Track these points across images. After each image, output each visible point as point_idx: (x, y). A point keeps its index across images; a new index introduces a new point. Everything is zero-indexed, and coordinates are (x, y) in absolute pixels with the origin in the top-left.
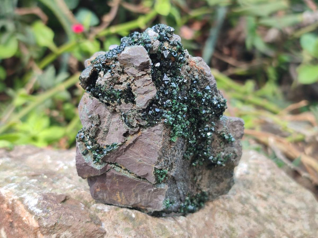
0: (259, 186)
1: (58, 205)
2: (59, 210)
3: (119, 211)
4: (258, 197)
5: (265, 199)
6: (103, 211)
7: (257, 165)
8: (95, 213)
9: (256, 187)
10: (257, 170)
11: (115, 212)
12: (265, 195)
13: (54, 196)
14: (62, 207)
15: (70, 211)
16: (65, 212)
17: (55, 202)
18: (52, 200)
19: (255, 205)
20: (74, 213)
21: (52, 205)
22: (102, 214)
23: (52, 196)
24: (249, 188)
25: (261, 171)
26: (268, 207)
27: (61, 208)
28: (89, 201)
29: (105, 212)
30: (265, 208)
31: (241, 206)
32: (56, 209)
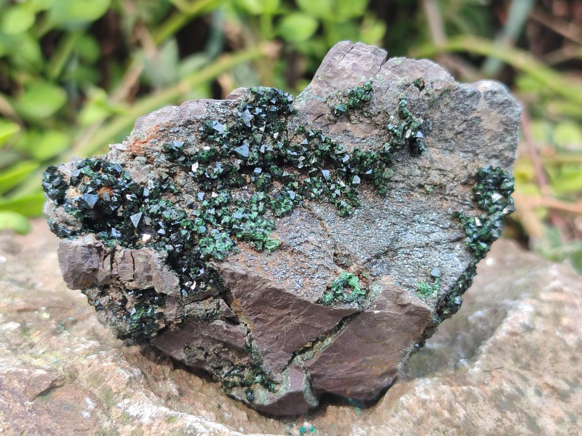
0: (556, 360)
1: (23, 405)
2: (23, 418)
3: (175, 425)
4: (546, 392)
5: (563, 396)
6: (136, 421)
7: (560, 304)
8: (118, 425)
9: (546, 363)
10: (556, 318)
11: (165, 425)
12: (564, 387)
13: (20, 382)
14: (33, 409)
15: (49, 421)
16: (36, 425)
17: (19, 396)
18: (12, 391)
19: (533, 413)
20: (59, 427)
21: (9, 405)
22: (134, 428)
23: (16, 381)
24: (527, 367)
25: (565, 321)
26: (567, 419)
27: (29, 414)
28: (114, 391)
29: (141, 425)
30: (560, 421)
31: (496, 415)
32: (16, 416)
